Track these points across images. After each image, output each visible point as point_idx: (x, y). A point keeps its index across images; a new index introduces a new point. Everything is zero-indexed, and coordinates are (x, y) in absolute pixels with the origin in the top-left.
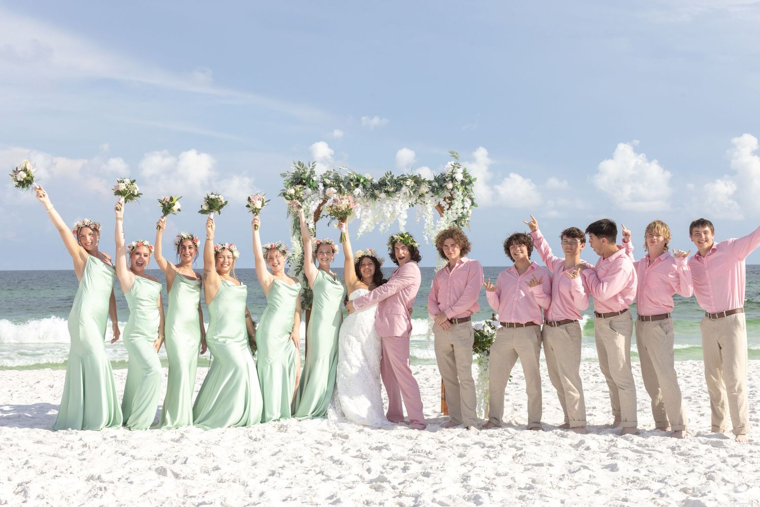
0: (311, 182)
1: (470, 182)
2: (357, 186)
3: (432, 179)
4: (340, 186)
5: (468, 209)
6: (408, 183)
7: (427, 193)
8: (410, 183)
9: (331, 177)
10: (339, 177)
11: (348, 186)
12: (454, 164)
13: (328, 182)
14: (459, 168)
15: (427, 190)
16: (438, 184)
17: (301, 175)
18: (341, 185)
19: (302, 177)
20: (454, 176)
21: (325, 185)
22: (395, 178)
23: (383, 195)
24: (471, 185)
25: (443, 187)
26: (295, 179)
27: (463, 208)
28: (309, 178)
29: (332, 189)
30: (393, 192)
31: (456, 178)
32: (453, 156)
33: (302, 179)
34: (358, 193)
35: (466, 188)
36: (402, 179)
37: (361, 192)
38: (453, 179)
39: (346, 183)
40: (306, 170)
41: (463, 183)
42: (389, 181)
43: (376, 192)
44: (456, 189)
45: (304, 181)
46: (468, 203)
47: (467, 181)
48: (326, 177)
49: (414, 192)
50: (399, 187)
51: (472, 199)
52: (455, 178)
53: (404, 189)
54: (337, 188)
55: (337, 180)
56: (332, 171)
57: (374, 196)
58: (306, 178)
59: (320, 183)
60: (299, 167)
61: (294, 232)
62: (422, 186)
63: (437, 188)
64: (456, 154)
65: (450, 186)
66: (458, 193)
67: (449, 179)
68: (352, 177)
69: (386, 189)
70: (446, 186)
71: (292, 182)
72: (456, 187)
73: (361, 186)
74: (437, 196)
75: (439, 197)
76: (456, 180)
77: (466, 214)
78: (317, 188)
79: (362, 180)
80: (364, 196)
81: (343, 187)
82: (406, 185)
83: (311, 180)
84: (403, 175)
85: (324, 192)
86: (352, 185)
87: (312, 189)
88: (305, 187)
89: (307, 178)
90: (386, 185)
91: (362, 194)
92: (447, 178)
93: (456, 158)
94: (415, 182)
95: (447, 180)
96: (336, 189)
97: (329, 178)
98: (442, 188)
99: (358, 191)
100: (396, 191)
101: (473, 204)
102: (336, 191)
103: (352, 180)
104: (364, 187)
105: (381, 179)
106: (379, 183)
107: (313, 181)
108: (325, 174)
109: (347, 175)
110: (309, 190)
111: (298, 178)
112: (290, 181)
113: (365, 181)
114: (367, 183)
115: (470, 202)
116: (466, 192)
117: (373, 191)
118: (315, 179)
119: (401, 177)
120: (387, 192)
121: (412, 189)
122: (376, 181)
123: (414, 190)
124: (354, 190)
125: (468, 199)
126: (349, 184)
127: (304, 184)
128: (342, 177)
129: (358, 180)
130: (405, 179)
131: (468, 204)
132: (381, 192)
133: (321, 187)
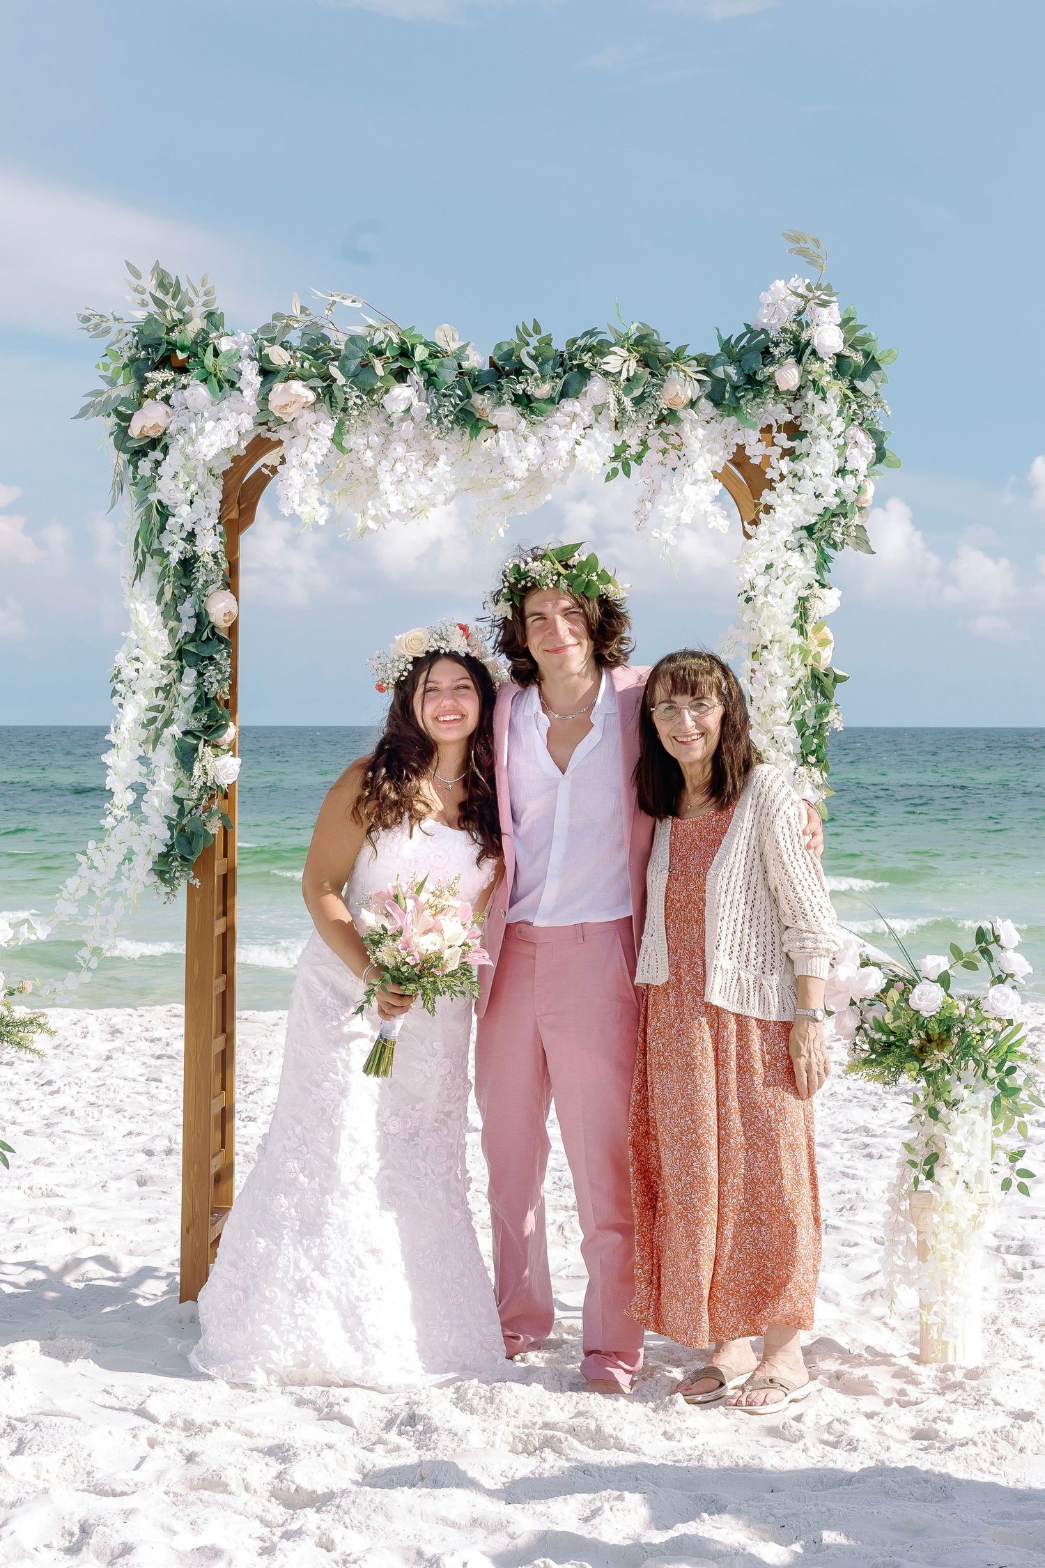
0: (209, 359)
1: (872, 364)
2: (401, 376)
3: (714, 350)
4: (327, 377)
5: (861, 478)
6: (612, 363)
7: (692, 404)
8: (619, 361)
9: (294, 338)
10: (325, 338)
11: (362, 376)
12: (809, 287)
13: (279, 356)
14: (824, 304)
15: (690, 391)
16: (740, 369)
17: (170, 330)
18: (334, 371)
19: (174, 336)
20: (804, 336)
21: (268, 373)
22: (559, 345)
23: (506, 414)
24: (875, 374)
25: (760, 383)
26: (145, 347)
27: (841, 472)
28: (202, 341)
29: (297, 386)
30: (551, 401)
31: (815, 342)
32: (802, 252)
33: (172, 347)
34: (403, 408)
35: (854, 389)
36: (588, 349)
37: (415, 402)
38: (801, 350)
39: (353, 365)
40: (187, 309)
41: (840, 364)
42: (534, 358)
43: (481, 402)
44: (810, 395)
45: (181, 356)
46: (863, 454)
47: (858, 358)
48: (272, 341)
49: (638, 401)
50: (575, 384)
51: (875, 434)
52: (808, 343)
53: (596, 388)
54: (318, 383)
55: (318, 350)
56: (296, 311)
57: (469, 420)
58: (188, 343)
59: (246, 362)
60: (160, 295)
61: (141, 568)
62: (673, 375)
63: (735, 388)
64: (811, 245)
65: (788, 376)
66: (822, 408)
67: (784, 348)
68: (379, 337)
69: (519, 388)
70: (770, 377)
71: (133, 360)
72: (814, 382)
73: (416, 376)
74: (733, 419)
75: (743, 421)
76: (814, 352)
77: (851, 498)
78: (232, 384)
79: (420, 353)
80: (429, 417)
81: (341, 380)
82: (606, 374)
83: (210, 350)
84: (591, 333)
85: (263, 399)
86: (380, 371)
87: (212, 392)
88: (184, 380)
89: (195, 343)
90: (519, 370)
91: (421, 408)
92: (777, 345)
93: (813, 260)
94: (644, 362)
95: (776, 352)
96: (313, 389)
97: (285, 346)
98: (754, 384)
99: (403, 395)
100: (564, 394)
101: (880, 456)
102: (311, 397)
103: (379, 353)
104: (431, 380)
105: (499, 346)
106: (492, 364)
107: (216, 353)
108: (265, 329)
109: (360, 330)
110: (198, 393)
111: (156, 346)
112: (127, 354)
113: (432, 356)
114: (441, 365)
115: (870, 448)
116: (854, 407)
117: (469, 396)
118: (225, 345)
119: (581, 342)
120: (524, 402)
121: (628, 390)
122: (477, 360)
123: (637, 392)
124: (387, 391)
125: (861, 437)
126: (366, 366)
127: (182, 370)
128: (339, 340)
129: (405, 353)
130: (600, 350)
131: (861, 456)
132: (499, 403)
133: (250, 375)
